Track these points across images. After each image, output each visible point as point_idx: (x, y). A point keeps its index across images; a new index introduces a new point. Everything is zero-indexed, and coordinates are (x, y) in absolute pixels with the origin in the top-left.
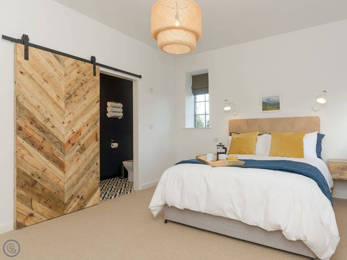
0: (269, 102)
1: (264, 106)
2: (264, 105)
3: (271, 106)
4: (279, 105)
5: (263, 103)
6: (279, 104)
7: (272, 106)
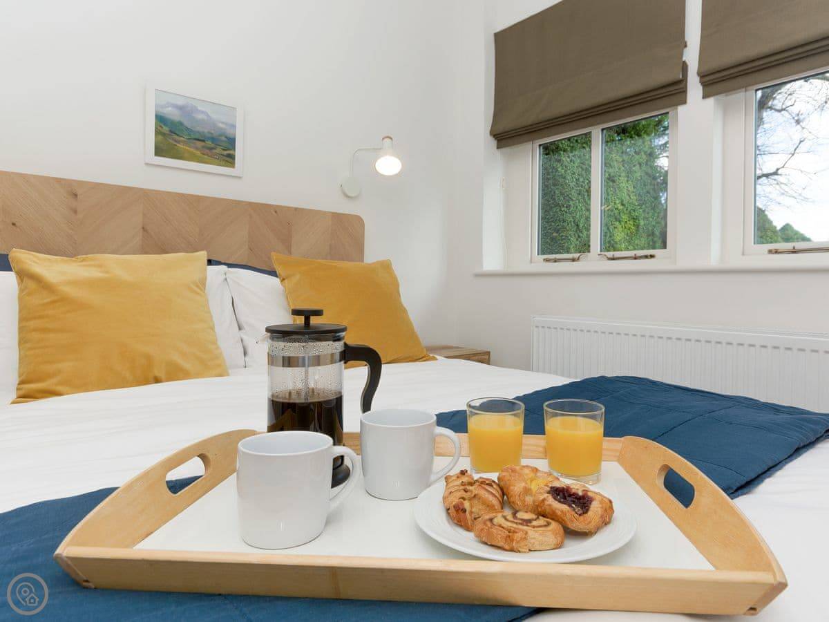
0: (186, 123)
1: (164, 134)
2: (165, 129)
3: (199, 144)
4: (234, 149)
5: (161, 120)
6: (231, 142)
7: (203, 144)
